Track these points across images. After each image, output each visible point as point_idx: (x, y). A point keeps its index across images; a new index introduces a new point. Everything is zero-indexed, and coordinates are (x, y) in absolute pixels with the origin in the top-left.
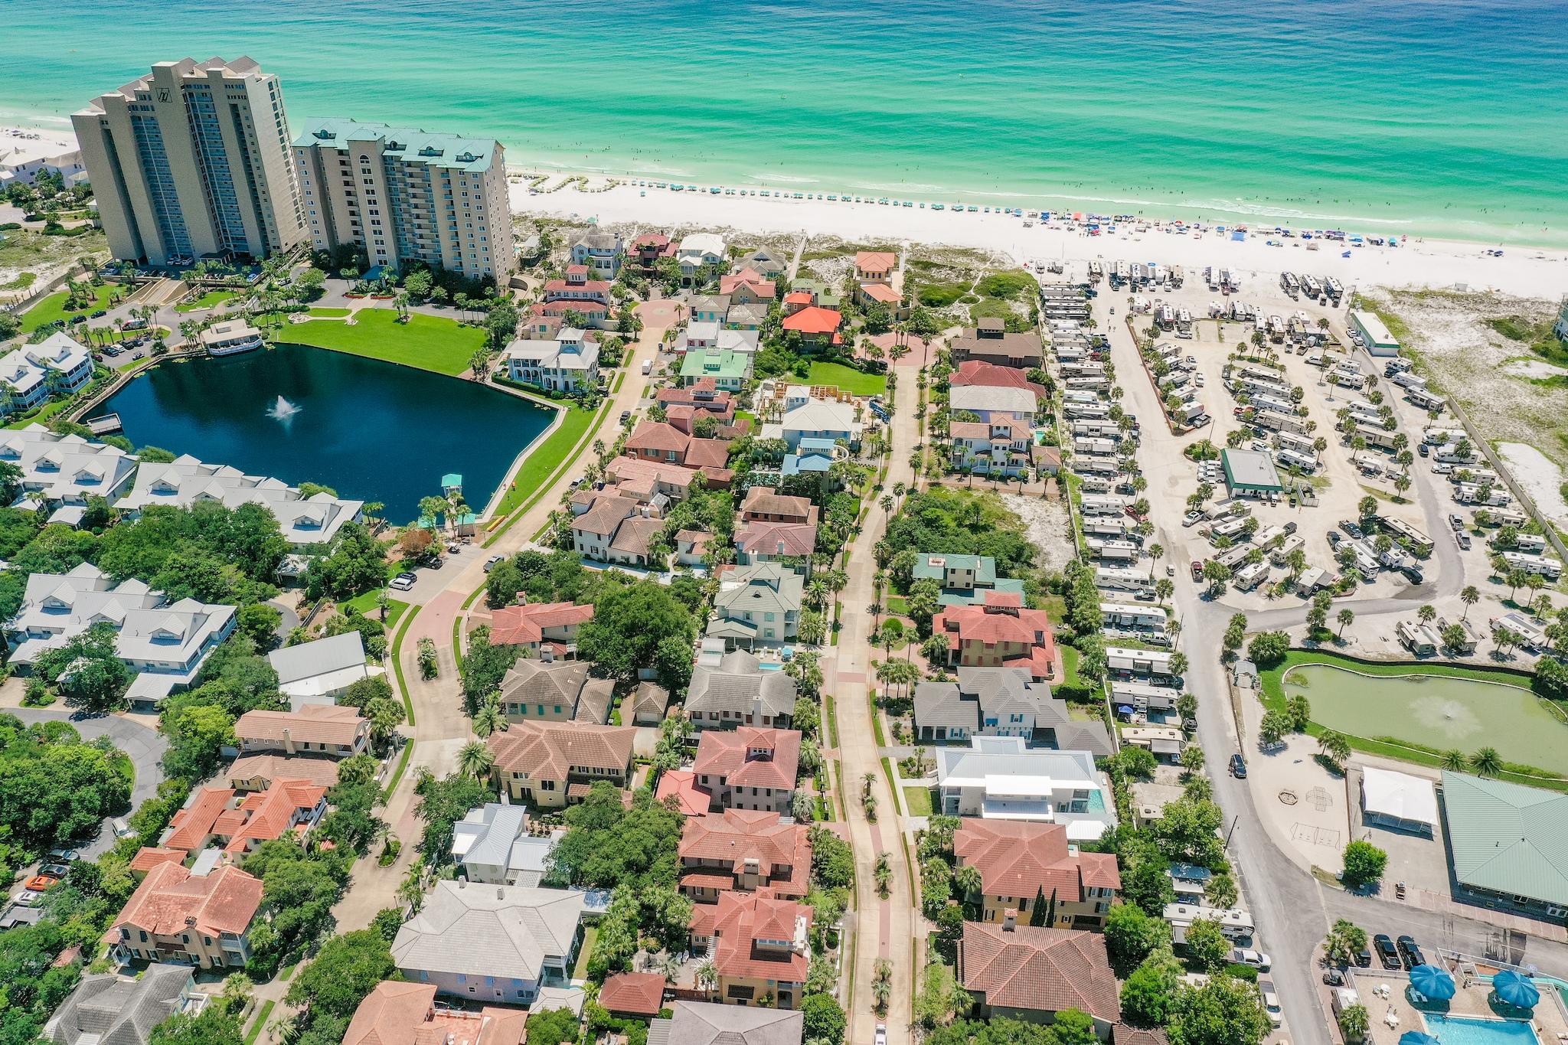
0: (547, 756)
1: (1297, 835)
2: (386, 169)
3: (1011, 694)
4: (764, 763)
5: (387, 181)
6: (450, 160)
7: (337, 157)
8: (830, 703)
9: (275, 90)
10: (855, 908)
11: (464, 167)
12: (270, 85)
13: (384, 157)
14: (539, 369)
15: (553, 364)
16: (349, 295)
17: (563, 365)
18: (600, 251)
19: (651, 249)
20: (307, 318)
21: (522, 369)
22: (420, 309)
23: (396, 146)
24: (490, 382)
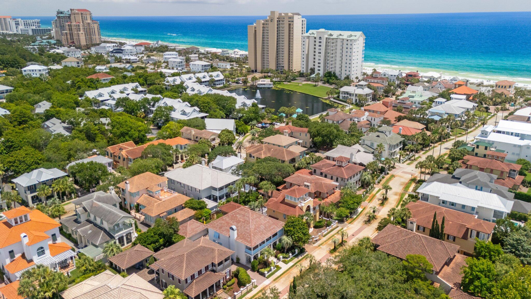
0: (263, 150)
2: (326, 42)
3: (479, 178)
4: (339, 168)
5: (326, 46)
6: (345, 37)
7: (314, 40)
8: (393, 176)
9: (304, 23)
10: (350, 223)
11: (348, 38)
12: (303, 21)
13: (327, 38)
14: (349, 96)
15: (353, 92)
16: (305, 81)
17: (356, 92)
18: (392, 75)
19: (411, 76)
20: (289, 83)
21: (343, 95)
22: (323, 85)
23: (331, 35)
24: (332, 99)
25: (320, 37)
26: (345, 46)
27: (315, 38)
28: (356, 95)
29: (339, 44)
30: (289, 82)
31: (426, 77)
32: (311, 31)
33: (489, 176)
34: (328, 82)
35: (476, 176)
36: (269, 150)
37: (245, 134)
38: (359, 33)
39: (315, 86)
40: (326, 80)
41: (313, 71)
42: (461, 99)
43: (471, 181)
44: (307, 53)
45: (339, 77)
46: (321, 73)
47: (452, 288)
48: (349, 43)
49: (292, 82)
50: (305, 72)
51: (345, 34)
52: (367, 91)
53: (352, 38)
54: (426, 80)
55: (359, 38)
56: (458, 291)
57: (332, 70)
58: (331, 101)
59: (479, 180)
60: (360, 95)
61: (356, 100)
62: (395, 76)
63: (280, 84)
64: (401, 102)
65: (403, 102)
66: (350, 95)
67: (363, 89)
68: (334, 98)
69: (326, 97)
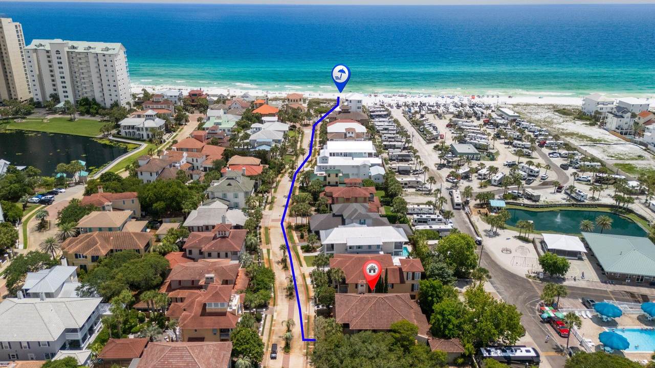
0: (97, 243)
1: (515, 263)
2: (68, 58)
3: (359, 211)
4: (224, 239)
5: (69, 63)
6: (98, 51)
7: (46, 54)
8: (267, 229)
9: (18, 29)
10: (274, 305)
11: (105, 52)
12: (16, 26)
13: (68, 52)
14: (135, 131)
15: (142, 126)
16: (48, 114)
17: (146, 125)
18: (171, 96)
19: (194, 95)
20: (24, 121)
21: (127, 131)
22: (81, 117)
23: (74, 47)
24: (111, 138)
25: (57, 51)
26: (102, 63)
27: (48, 52)
28: (147, 129)
29: (92, 60)
30: (24, 118)
31: (214, 96)
32: (35, 42)
33: (363, 206)
34: (88, 112)
35: (356, 210)
36: (107, 240)
37: (20, 220)
38: (117, 46)
39: (71, 120)
40: (85, 111)
41: (56, 99)
42: (274, 122)
43: (355, 216)
44: (38, 73)
45: (102, 105)
46: (71, 99)
47: (428, 339)
48: (107, 58)
49: (28, 117)
50: (41, 99)
51: (98, 47)
52: (159, 122)
53: (110, 52)
54: (215, 99)
55: (119, 51)
56: (435, 340)
57: (89, 95)
58: (111, 141)
59: (360, 213)
60: (153, 129)
61: (148, 135)
62: (175, 96)
63: (8, 123)
64: (211, 132)
65: (213, 132)
66: (138, 129)
67: (154, 120)
68: (114, 136)
69: (100, 136)
